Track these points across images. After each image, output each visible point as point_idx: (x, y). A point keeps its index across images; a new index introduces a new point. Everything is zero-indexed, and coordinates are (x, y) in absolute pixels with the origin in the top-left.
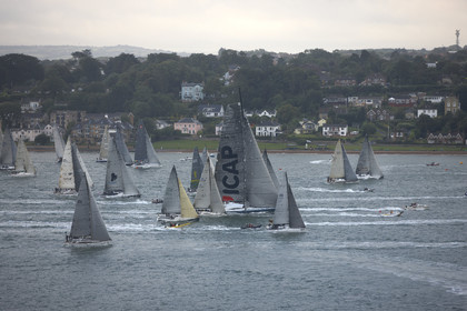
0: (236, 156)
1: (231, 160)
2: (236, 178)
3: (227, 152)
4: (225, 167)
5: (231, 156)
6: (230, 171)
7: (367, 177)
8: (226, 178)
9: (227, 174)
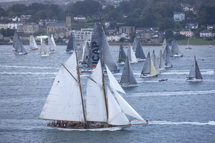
0: (98, 46)
1: (96, 48)
2: (98, 56)
3: (94, 45)
4: (93, 51)
5: (96, 46)
6: (95, 53)
7: (176, 55)
8: (94, 56)
9: (94, 54)
